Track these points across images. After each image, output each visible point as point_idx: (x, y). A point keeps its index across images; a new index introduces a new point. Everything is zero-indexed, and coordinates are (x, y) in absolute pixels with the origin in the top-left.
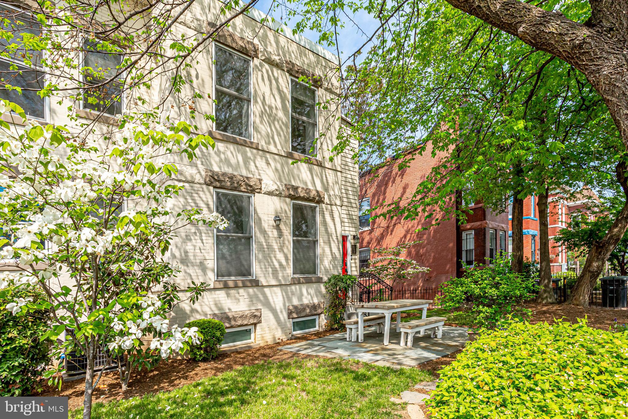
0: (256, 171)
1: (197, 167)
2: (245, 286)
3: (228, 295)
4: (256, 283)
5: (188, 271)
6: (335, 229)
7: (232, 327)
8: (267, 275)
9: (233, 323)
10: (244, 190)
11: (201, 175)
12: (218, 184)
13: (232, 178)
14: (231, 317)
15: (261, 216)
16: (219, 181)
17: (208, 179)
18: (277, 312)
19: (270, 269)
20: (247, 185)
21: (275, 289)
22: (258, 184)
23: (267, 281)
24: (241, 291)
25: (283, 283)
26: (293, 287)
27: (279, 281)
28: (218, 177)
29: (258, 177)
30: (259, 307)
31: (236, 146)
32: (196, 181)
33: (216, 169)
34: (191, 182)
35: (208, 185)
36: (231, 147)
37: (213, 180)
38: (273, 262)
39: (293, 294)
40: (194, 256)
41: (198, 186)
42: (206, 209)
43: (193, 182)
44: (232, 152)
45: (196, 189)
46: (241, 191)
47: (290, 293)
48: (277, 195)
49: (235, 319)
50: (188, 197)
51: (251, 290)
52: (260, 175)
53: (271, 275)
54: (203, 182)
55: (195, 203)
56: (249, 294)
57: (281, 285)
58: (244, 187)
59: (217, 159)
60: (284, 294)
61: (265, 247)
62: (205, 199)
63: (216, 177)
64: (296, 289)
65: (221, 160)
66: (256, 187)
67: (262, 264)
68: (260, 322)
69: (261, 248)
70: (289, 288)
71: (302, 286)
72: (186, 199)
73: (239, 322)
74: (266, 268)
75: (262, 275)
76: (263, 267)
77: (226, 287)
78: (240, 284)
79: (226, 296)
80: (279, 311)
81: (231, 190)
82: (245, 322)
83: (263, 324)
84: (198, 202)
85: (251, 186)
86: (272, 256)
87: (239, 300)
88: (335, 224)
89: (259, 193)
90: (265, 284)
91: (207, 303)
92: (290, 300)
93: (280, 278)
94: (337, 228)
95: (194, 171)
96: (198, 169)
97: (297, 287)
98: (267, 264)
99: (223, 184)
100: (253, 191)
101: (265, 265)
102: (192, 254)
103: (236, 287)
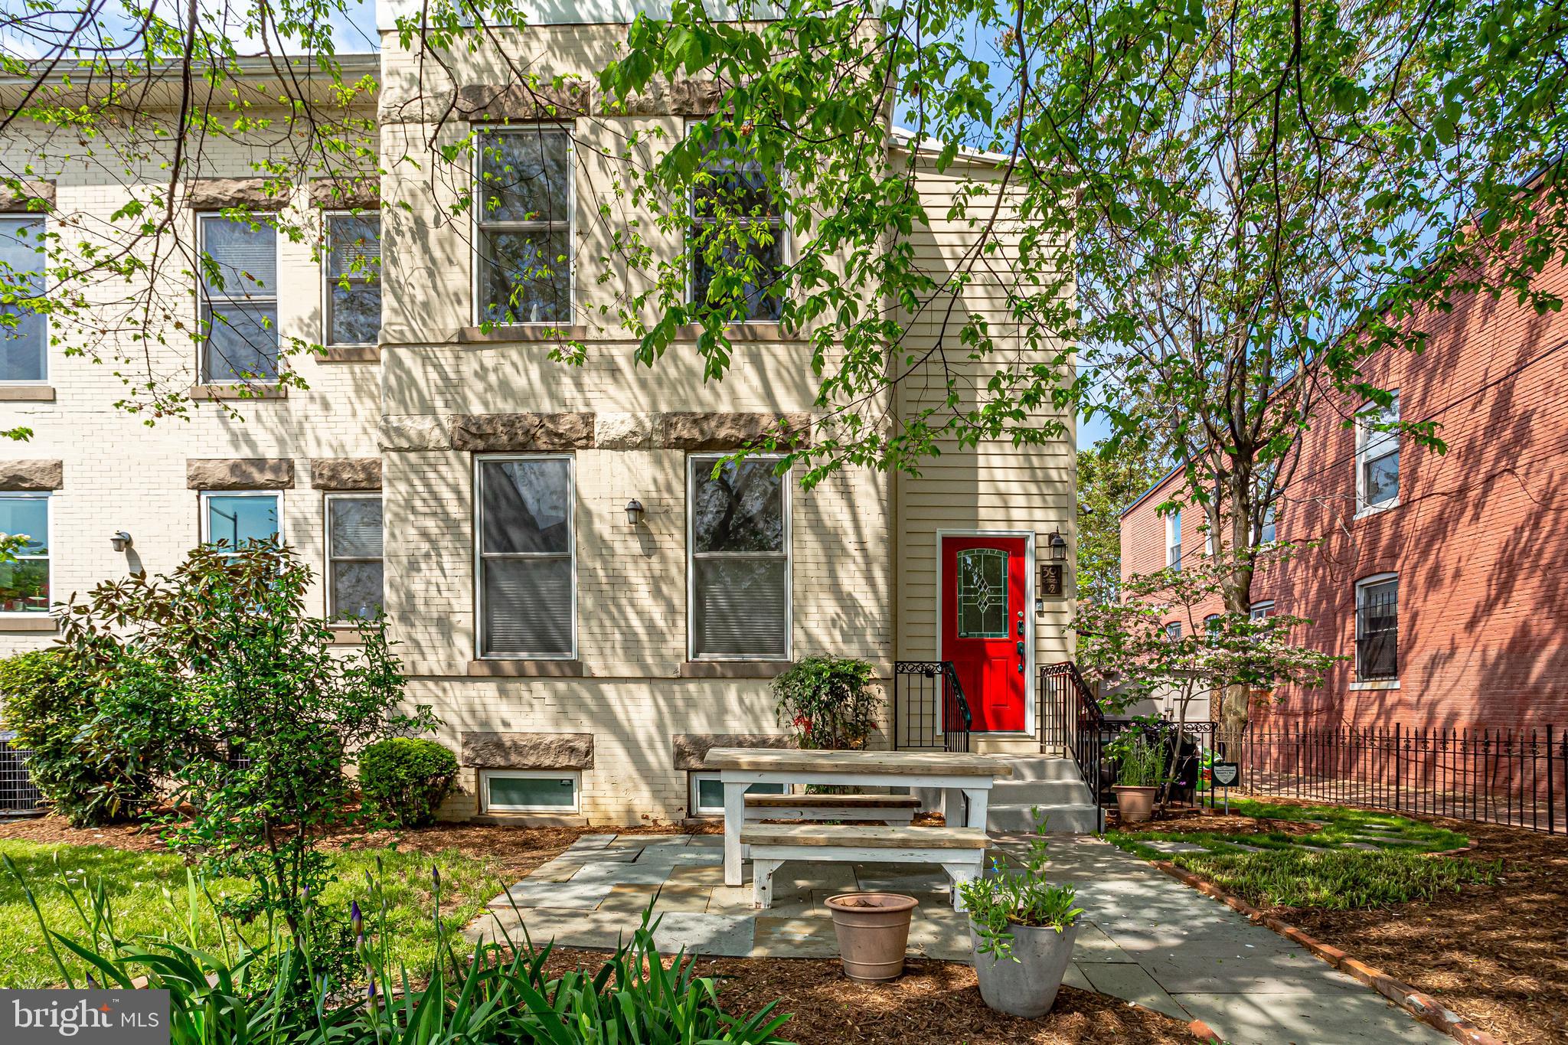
0: (578, 396)
1: (434, 414)
2: (543, 674)
3: (503, 693)
4: (576, 671)
5: (414, 635)
6: (855, 519)
7: (511, 767)
8: (608, 651)
9: (514, 758)
10: (544, 447)
11: (442, 429)
12: (481, 444)
13: (511, 422)
14: (508, 744)
15: (591, 504)
16: (481, 436)
17: (456, 437)
18: (639, 747)
19: (618, 637)
20: (550, 433)
21: (632, 686)
22: (580, 426)
23: (606, 667)
24: (538, 686)
25: (657, 672)
26: (692, 687)
27: (644, 666)
28: (479, 428)
29: (584, 410)
30: (587, 730)
31: (524, 348)
32: (431, 445)
33: (477, 409)
34: (420, 449)
35: (458, 449)
36: (513, 353)
37: (467, 437)
38: (626, 619)
39: (691, 703)
40: (426, 604)
41: (438, 454)
42: (455, 503)
43: (426, 449)
44: (514, 364)
45: (432, 461)
46: (539, 451)
47: (680, 703)
48: (637, 447)
49: (517, 748)
50: (417, 482)
51: (561, 686)
52: (587, 405)
53: (620, 651)
54: (446, 444)
55: (432, 492)
56: (555, 693)
57: (649, 679)
58: (544, 439)
59: (479, 386)
60: (661, 702)
61: (604, 580)
62: (451, 481)
63: (473, 429)
64: (702, 691)
65: (489, 388)
66: (575, 436)
67: (594, 623)
68: (589, 766)
69: (591, 584)
70: (676, 688)
71: (721, 684)
72: (412, 485)
73: (531, 760)
74: (604, 634)
75: (594, 651)
76: (596, 630)
77: (496, 674)
78: (532, 670)
79: (497, 694)
80: (644, 745)
81: (513, 451)
82: (547, 762)
83: (600, 772)
84: (436, 489)
85: (560, 436)
86: (624, 602)
87: (531, 705)
88: (852, 506)
89: (586, 447)
90: (599, 672)
91: (455, 707)
92: (680, 719)
93: (649, 660)
94: (863, 517)
95: (427, 423)
96: (437, 419)
97: (707, 686)
98: (608, 623)
99: (492, 440)
100: (567, 445)
101: (602, 626)
102: (422, 601)
103: (522, 675)
